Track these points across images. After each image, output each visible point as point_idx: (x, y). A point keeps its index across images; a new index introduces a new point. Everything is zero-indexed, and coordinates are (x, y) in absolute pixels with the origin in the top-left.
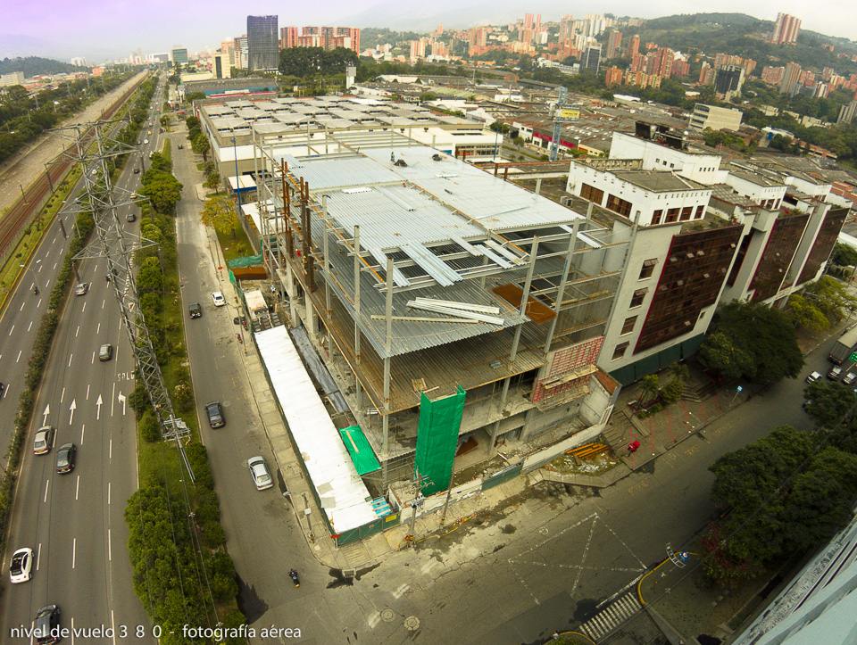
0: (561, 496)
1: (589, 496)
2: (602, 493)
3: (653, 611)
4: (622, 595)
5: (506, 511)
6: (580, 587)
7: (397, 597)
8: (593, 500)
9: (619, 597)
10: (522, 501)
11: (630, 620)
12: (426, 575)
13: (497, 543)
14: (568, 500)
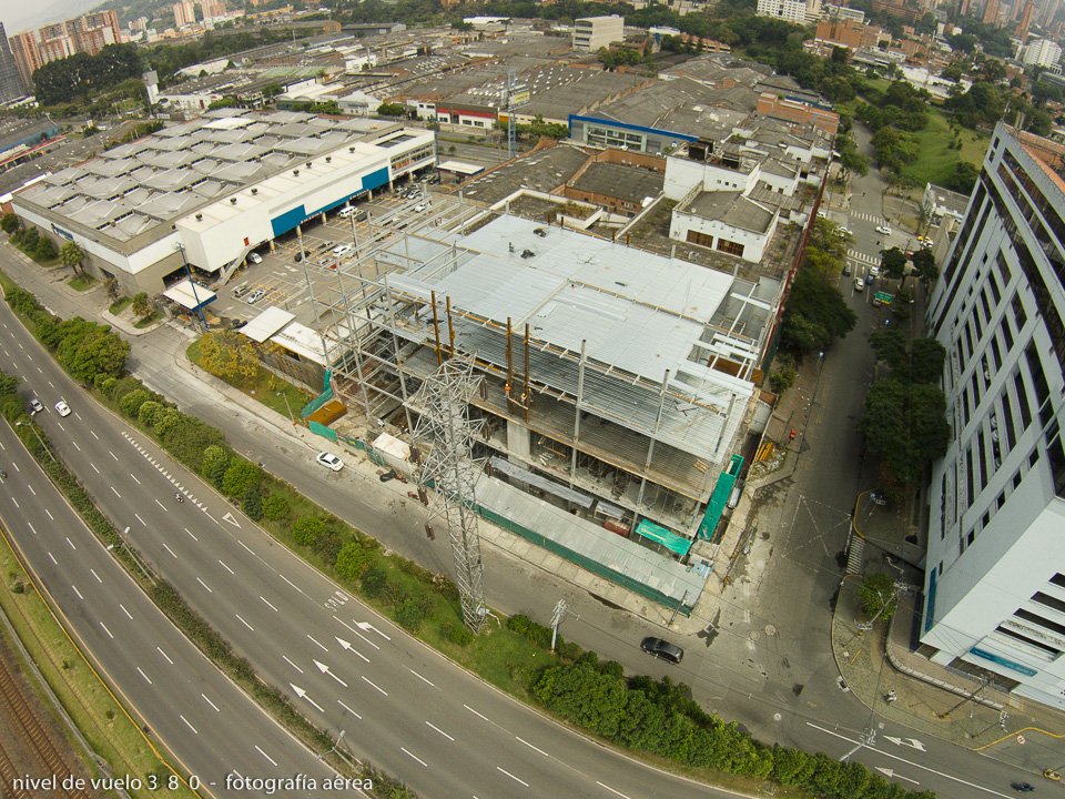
0: (774, 495)
1: (788, 486)
2: (794, 479)
3: (872, 539)
4: (851, 540)
5: (754, 525)
6: (828, 548)
7: (749, 621)
8: (792, 487)
9: (851, 542)
10: (757, 512)
11: (865, 551)
12: (751, 596)
13: (768, 550)
14: (780, 495)
